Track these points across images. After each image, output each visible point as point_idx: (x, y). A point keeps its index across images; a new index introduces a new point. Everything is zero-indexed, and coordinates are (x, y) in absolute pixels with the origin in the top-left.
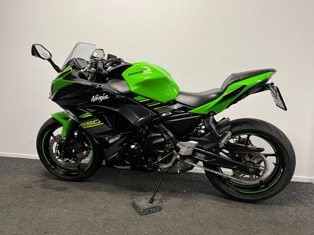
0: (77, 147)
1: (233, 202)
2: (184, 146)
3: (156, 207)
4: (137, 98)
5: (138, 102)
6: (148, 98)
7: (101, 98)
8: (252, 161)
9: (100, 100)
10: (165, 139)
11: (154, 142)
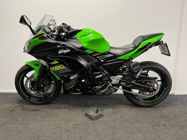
0: (46, 83)
1: (139, 108)
2: (114, 79)
3: (101, 115)
4: (86, 51)
5: (87, 53)
6: (93, 51)
7: (65, 51)
8: (151, 85)
9: (64, 53)
10: (103, 75)
11: (97, 77)
